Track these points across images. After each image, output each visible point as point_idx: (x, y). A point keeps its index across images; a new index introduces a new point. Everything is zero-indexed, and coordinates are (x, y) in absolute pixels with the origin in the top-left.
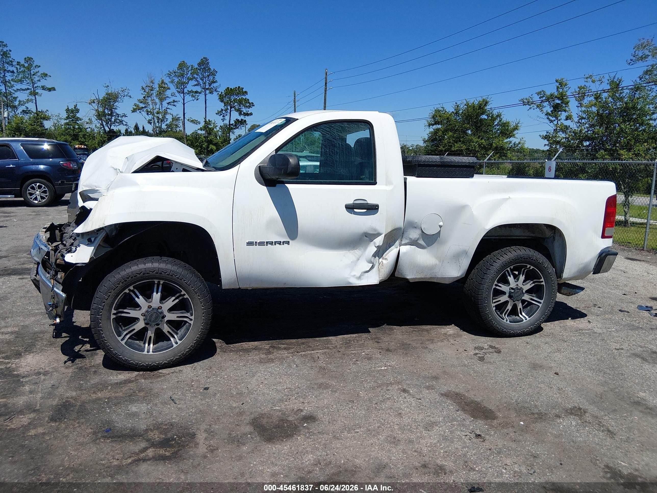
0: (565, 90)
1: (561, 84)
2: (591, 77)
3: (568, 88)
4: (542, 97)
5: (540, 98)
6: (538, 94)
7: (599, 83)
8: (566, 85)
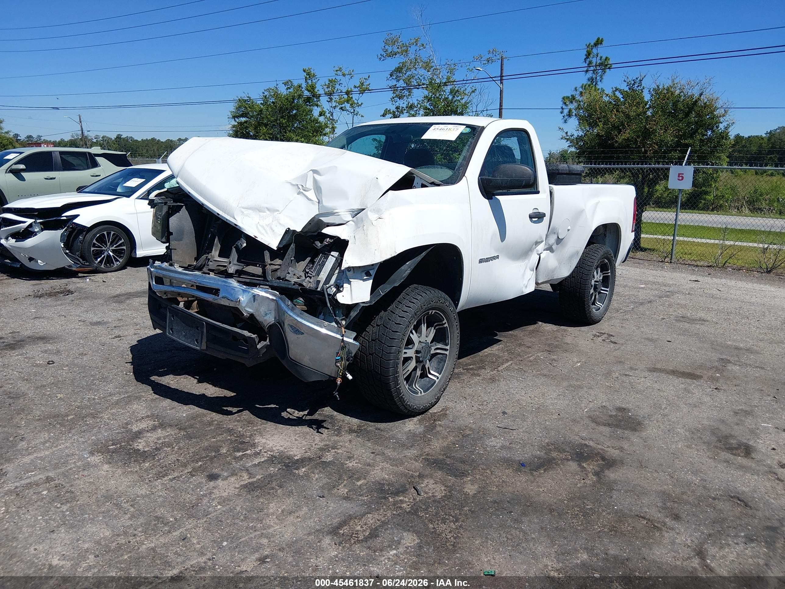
0: (314, 81)
1: (309, 75)
2: (340, 69)
3: (316, 80)
4: (289, 88)
5: (287, 89)
6: (285, 84)
7: (349, 77)
8: (314, 76)
